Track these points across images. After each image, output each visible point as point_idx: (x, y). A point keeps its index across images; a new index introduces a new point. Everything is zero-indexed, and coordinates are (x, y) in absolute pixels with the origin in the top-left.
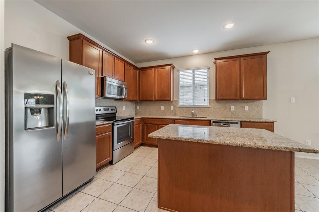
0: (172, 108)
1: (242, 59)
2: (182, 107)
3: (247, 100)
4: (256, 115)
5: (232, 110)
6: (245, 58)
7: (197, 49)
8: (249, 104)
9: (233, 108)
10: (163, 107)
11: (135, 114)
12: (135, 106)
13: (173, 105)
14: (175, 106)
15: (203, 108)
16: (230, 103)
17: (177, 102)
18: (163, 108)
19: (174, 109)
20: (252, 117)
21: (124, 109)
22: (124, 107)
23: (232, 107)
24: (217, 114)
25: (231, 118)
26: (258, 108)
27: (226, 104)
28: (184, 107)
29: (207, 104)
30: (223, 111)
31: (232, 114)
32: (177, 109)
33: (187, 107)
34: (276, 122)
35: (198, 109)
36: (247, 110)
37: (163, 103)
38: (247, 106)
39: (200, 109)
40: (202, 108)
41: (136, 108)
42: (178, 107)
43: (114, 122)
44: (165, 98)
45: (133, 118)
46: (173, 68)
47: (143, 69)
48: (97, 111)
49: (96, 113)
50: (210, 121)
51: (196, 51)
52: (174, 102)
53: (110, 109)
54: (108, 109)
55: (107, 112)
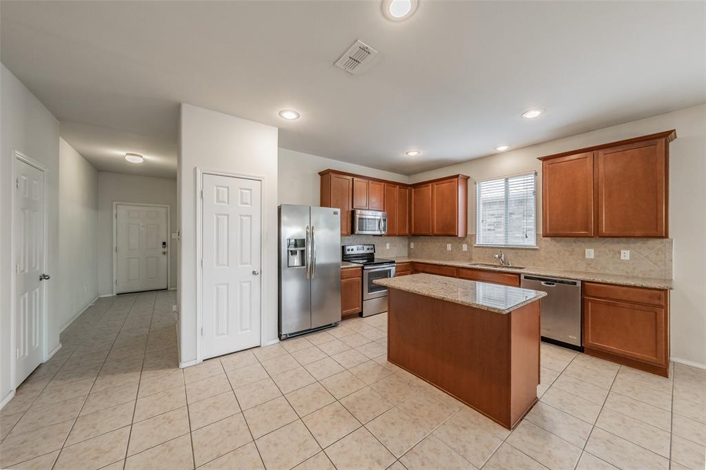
0: (465, 247)
1: (601, 152)
2: (483, 247)
3: (628, 239)
4: (652, 271)
5: (587, 257)
6: (608, 151)
8: (632, 246)
9: (590, 253)
10: (450, 245)
11: (407, 255)
12: (407, 243)
13: (466, 243)
14: (470, 246)
15: (523, 251)
16: (584, 242)
17: (473, 238)
18: (449, 247)
19: (469, 251)
20: (640, 275)
21: (388, 247)
22: (388, 244)
23: (586, 250)
24: (553, 263)
25: (586, 273)
26: (657, 254)
27: (574, 245)
28: (488, 247)
29: (531, 242)
30: (568, 258)
31: (589, 264)
32: (474, 250)
33: (492, 248)
34: (671, 289)
35: (513, 251)
36: (628, 258)
37: (448, 239)
38: (626, 249)
39: (517, 251)
40: (520, 251)
41: (409, 245)
42: (476, 247)
43: (365, 264)
44: (448, 232)
45: (394, 262)
46: (466, 179)
47: (416, 186)
48: (349, 250)
49: (348, 253)
50: (519, 275)
51: (502, 148)
52: (468, 239)
53: (366, 248)
54: (363, 249)
55: (362, 252)
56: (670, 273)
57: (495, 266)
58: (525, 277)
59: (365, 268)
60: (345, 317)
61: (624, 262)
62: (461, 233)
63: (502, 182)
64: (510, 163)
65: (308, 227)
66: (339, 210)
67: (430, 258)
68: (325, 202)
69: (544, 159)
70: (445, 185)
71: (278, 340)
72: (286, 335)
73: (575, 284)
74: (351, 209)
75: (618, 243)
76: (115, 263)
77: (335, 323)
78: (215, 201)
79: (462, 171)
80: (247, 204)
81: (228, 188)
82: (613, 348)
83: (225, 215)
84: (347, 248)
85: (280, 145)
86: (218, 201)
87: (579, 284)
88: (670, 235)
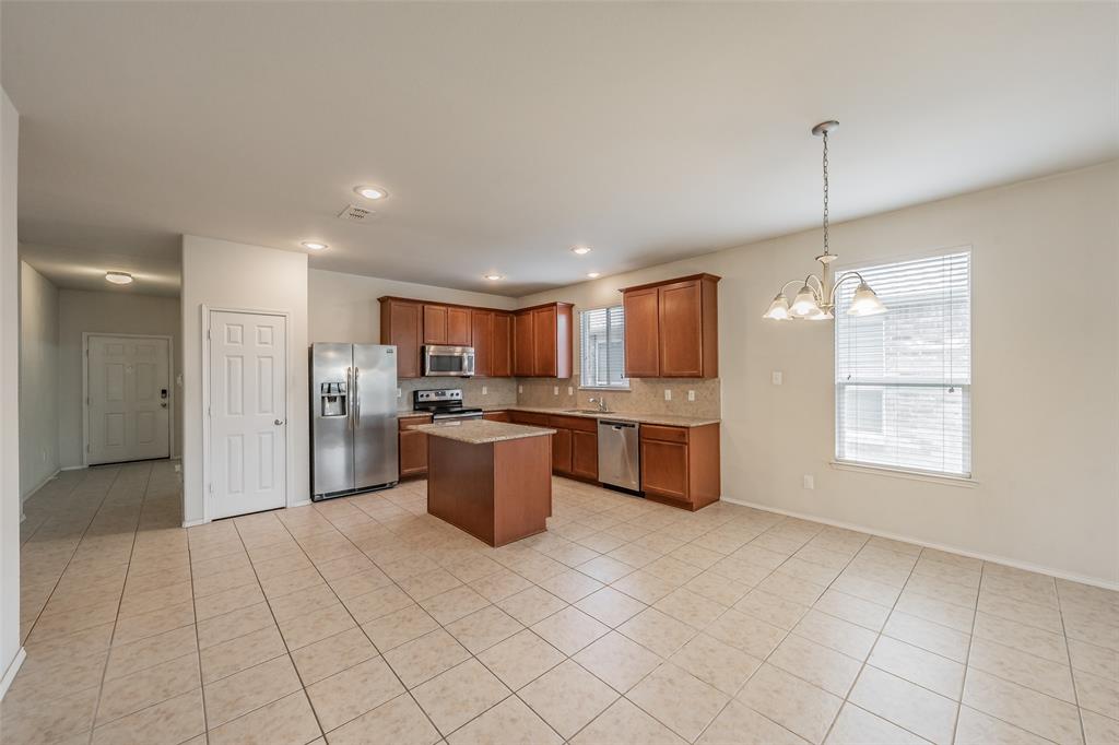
0: (571, 390)
1: (663, 289)
2: (587, 390)
3: (694, 379)
4: (708, 411)
5: (666, 398)
6: (666, 288)
7: (595, 271)
8: (695, 386)
9: (668, 394)
10: (557, 388)
11: (515, 402)
12: (514, 386)
13: (572, 385)
14: (575, 388)
15: (619, 393)
16: (663, 383)
17: (578, 379)
18: (556, 391)
19: (574, 395)
20: (701, 416)
21: (484, 391)
22: (484, 388)
23: (666, 391)
24: (642, 406)
26: (711, 394)
27: (657, 386)
30: (653, 400)
31: (667, 406)
32: (579, 393)
33: (594, 390)
35: (611, 394)
36: (693, 398)
37: (556, 380)
38: (692, 389)
39: (614, 394)
40: (617, 394)
41: (518, 389)
42: (580, 390)
43: (435, 414)
44: (548, 373)
45: (480, 410)
46: (570, 307)
47: (518, 313)
48: (422, 396)
49: (420, 400)
50: (595, 420)
51: (593, 275)
52: (573, 381)
53: (448, 393)
54: (444, 394)
55: (443, 398)
58: (601, 422)
59: (436, 418)
60: (403, 479)
61: (691, 403)
62: (562, 372)
63: (604, 312)
65: (349, 369)
66: (394, 348)
67: (539, 405)
68: (384, 339)
69: (627, 291)
70: (545, 314)
71: (309, 501)
72: (321, 495)
73: (633, 426)
74: (420, 345)
75: (687, 383)
76: (85, 421)
77: (391, 483)
78: (226, 343)
79: (561, 299)
80: (266, 343)
81: (242, 326)
82: (659, 488)
83: (237, 356)
84: (420, 393)
86: (229, 341)
87: (637, 427)
88: (720, 376)
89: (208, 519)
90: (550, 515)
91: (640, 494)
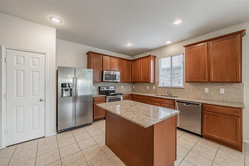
0: (154, 87)
1: (211, 42)
2: (161, 87)
3: (224, 83)
4: (234, 98)
5: (205, 92)
6: (214, 41)
7: (170, 41)
8: (225, 87)
9: (207, 90)
10: (148, 86)
11: (131, 91)
12: (131, 86)
13: (155, 85)
14: (156, 87)
15: (178, 89)
16: (204, 85)
17: (158, 83)
18: (148, 87)
19: (156, 89)
20: (229, 101)
21: (122, 88)
22: (122, 86)
23: (205, 89)
24: (190, 94)
25: (205, 99)
26: (237, 91)
27: (200, 86)
28: (163, 87)
29: (181, 85)
30: (197, 92)
31: (206, 95)
33: (165, 88)
34: (244, 108)
35: (174, 89)
36: (223, 92)
37: (148, 84)
38: (222, 88)
39: (175, 89)
40: (177, 89)
42: (158, 87)
43: (107, 96)
44: (146, 81)
45: (122, 94)
46: (155, 57)
47: (134, 60)
48: (102, 89)
49: (101, 90)
52: (155, 84)
53: (111, 88)
54: (109, 88)
55: (109, 90)
56: (243, 100)
57: (166, 96)
58: (177, 101)
59: (107, 97)
60: (95, 120)
61: (222, 94)
62: (152, 81)
63: (170, 58)
64: (173, 49)
65: (73, 78)
66: (92, 70)
68: (89, 67)
69: (186, 46)
70: (145, 60)
71: (56, 133)
72: (61, 130)
73: (199, 105)
74: (101, 70)
75: (219, 85)
77: (90, 123)
78: (15, 64)
80: (36, 65)
81: (24, 57)
82: (216, 136)
83: (22, 71)
84: (101, 88)
85: (57, 37)
86: (17, 63)
87: (200, 105)
88: (243, 81)
89: (4, 146)
90: (176, 160)
91: (201, 136)
